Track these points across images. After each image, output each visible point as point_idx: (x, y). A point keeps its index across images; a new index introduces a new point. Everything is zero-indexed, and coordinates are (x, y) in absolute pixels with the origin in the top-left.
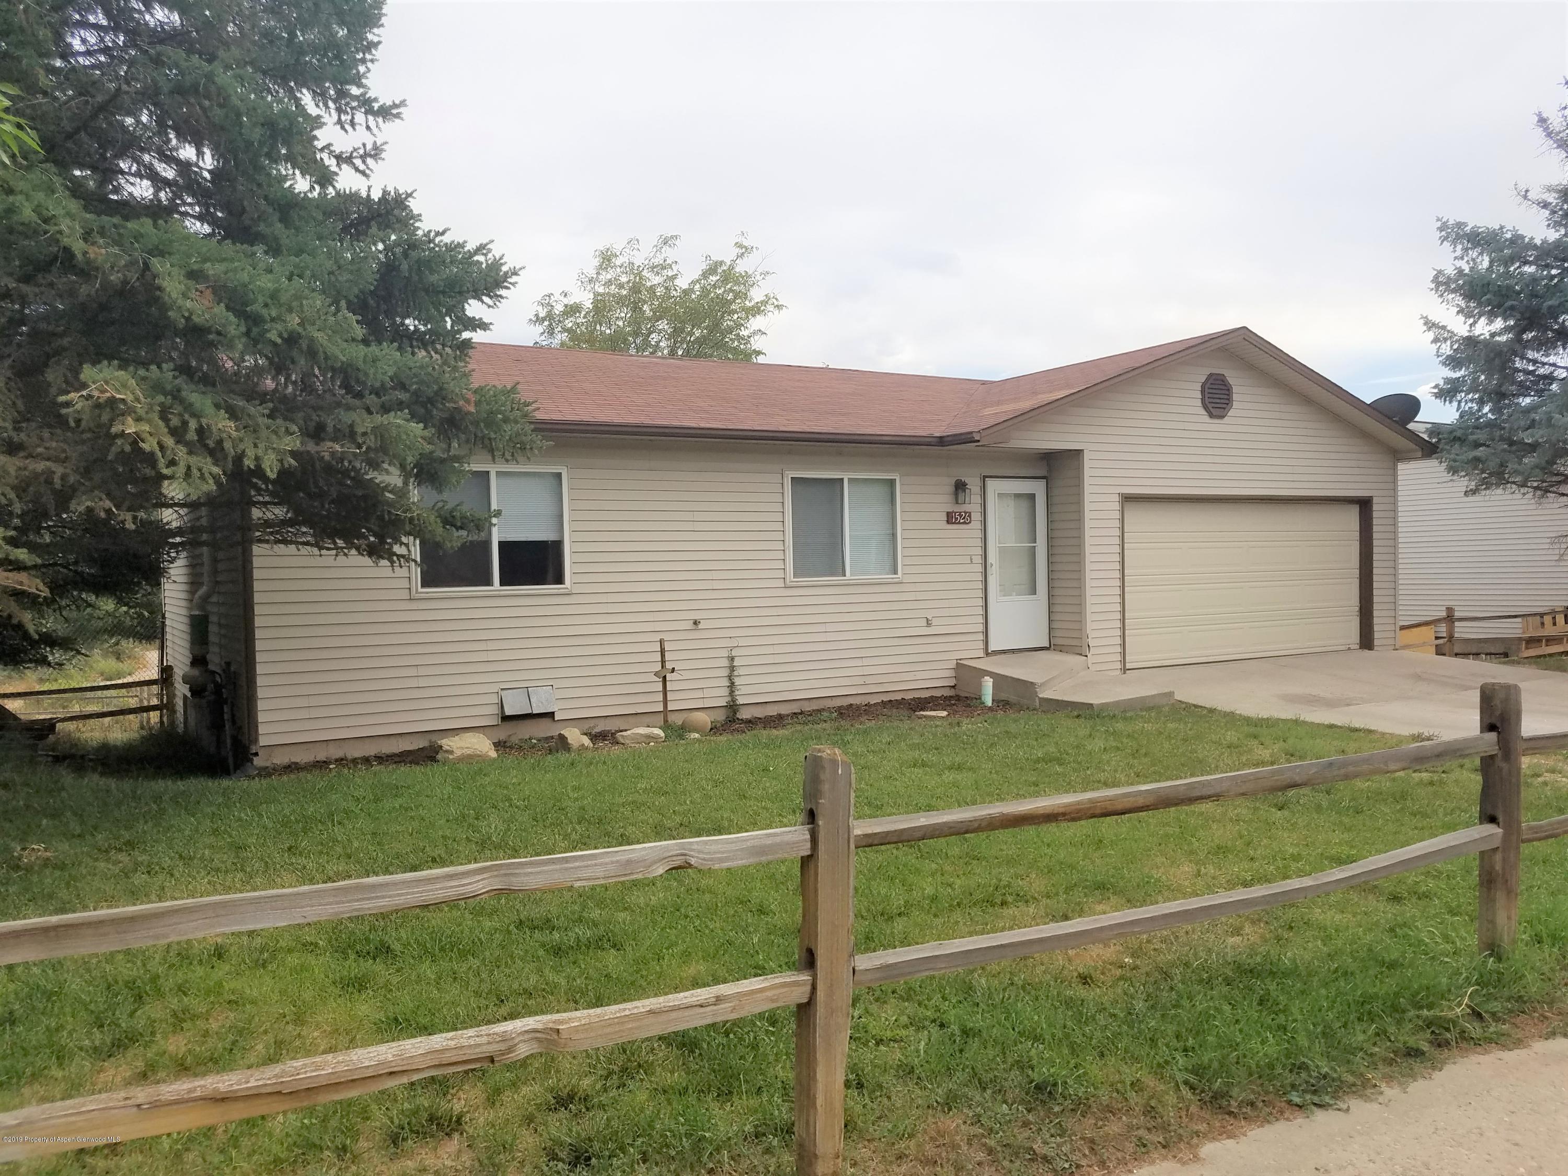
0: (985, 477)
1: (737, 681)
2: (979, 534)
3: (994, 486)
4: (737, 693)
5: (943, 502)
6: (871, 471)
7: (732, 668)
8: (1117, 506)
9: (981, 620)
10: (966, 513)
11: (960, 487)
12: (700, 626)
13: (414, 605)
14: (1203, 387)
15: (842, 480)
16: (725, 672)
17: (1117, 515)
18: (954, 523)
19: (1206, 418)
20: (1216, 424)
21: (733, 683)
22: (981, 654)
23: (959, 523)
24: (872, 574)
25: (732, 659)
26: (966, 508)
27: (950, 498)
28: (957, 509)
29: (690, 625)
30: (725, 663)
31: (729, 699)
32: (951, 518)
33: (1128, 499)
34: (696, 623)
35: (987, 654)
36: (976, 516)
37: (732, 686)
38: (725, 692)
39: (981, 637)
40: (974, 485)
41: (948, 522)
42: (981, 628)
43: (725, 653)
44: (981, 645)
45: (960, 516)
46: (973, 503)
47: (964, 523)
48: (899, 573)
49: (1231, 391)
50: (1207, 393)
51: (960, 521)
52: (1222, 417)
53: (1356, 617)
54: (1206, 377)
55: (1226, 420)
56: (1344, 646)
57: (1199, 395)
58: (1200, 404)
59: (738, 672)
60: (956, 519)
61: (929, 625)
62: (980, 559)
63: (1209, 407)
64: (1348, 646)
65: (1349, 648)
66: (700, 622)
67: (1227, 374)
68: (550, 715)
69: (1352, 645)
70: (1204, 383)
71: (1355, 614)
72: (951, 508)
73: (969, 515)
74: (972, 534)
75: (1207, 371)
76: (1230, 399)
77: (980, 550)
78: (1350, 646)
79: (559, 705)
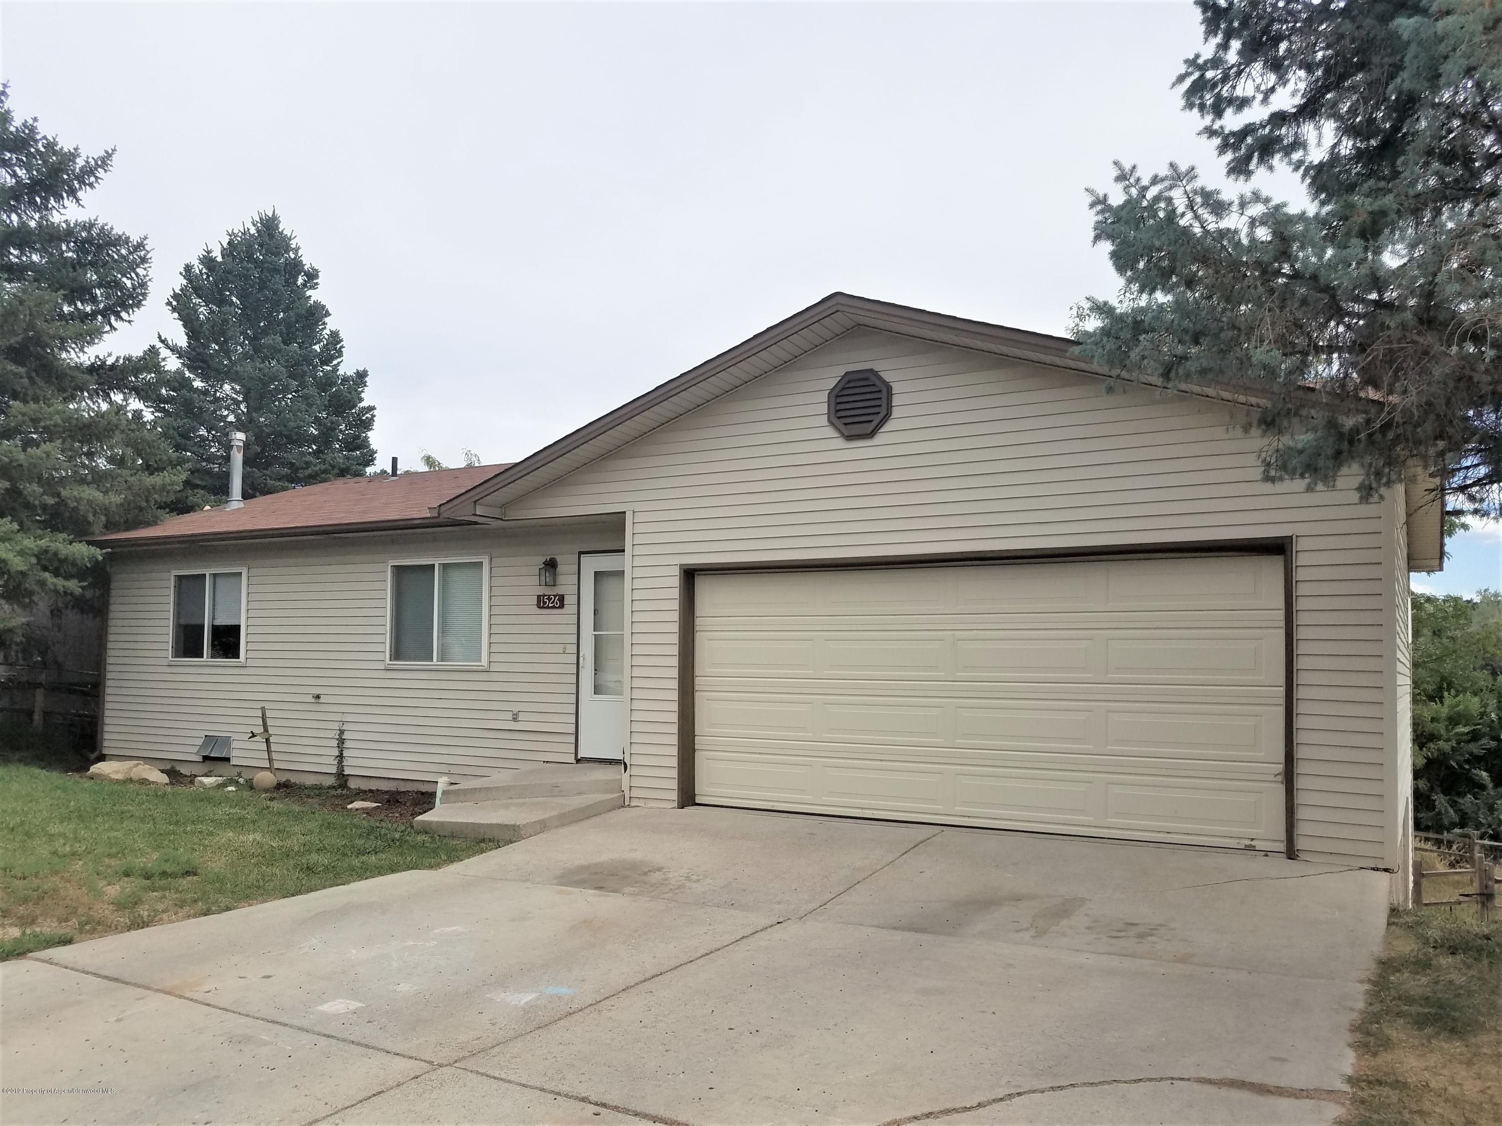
0: (580, 553)
1: (346, 753)
2: (572, 620)
3: (590, 565)
4: (345, 764)
5: (532, 586)
6: (469, 554)
7: (341, 741)
8: (677, 582)
9: (573, 720)
10: (556, 596)
11: (551, 565)
12: (322, 700)
13: (170, 670)
14: (830, 396)
15: (433, 565)
16: (335, 743)
17: (676, 593)
18: (543, 607)
20: (861, 449)
21: (341, 754)
22: (572, 759)
23: (548, 607)
24: (462, 661)
25: (342, 732)
26: (560, 590)
27: (540, 580)
28: (547, 592)
29: (312, 698)
30: (334, 735)
31: (339, 768)
32: (542, 603)
33: (688, 572)
34: (318, 697)
35: (578, 761)
36: (570, 600)
37: (341, 757)
38: (334, 761)
39: (572, 739)
40: (566, 566)
41: (539, 606)
42: (572, 729)
43: (336, 726)
44: (572, 749)
45: (549, 599)
46: (566, 585)
47: (554, 607)
48: (484, 662)
49: (884, 395)
50: (838, 403)
51: (550, 605)
52: (871, 435)
53: (1273, 785)
54: (840, 378)
55: (879, 439)
56: (1230, 840)
57: (824, 408)
58: (827, 424)
59: (347, 744)
60: (545, 603)
61: (515, 719)
62: (574, 649)
63: (845, 424)
64: (1248, 842)
65: (1250, 846)
66: (322, 696)
67: (877, 366)
68: (227, 760)
69: (1263, 843)
70: (832, 390)
71: (1272, 778)
72: (541, 590)
73: (562, 598)
74: (563, 618)
75: (841, 371)
76: (884, 403)
77: (574, 639)
78: (1253, 843)
79: (234, 753)
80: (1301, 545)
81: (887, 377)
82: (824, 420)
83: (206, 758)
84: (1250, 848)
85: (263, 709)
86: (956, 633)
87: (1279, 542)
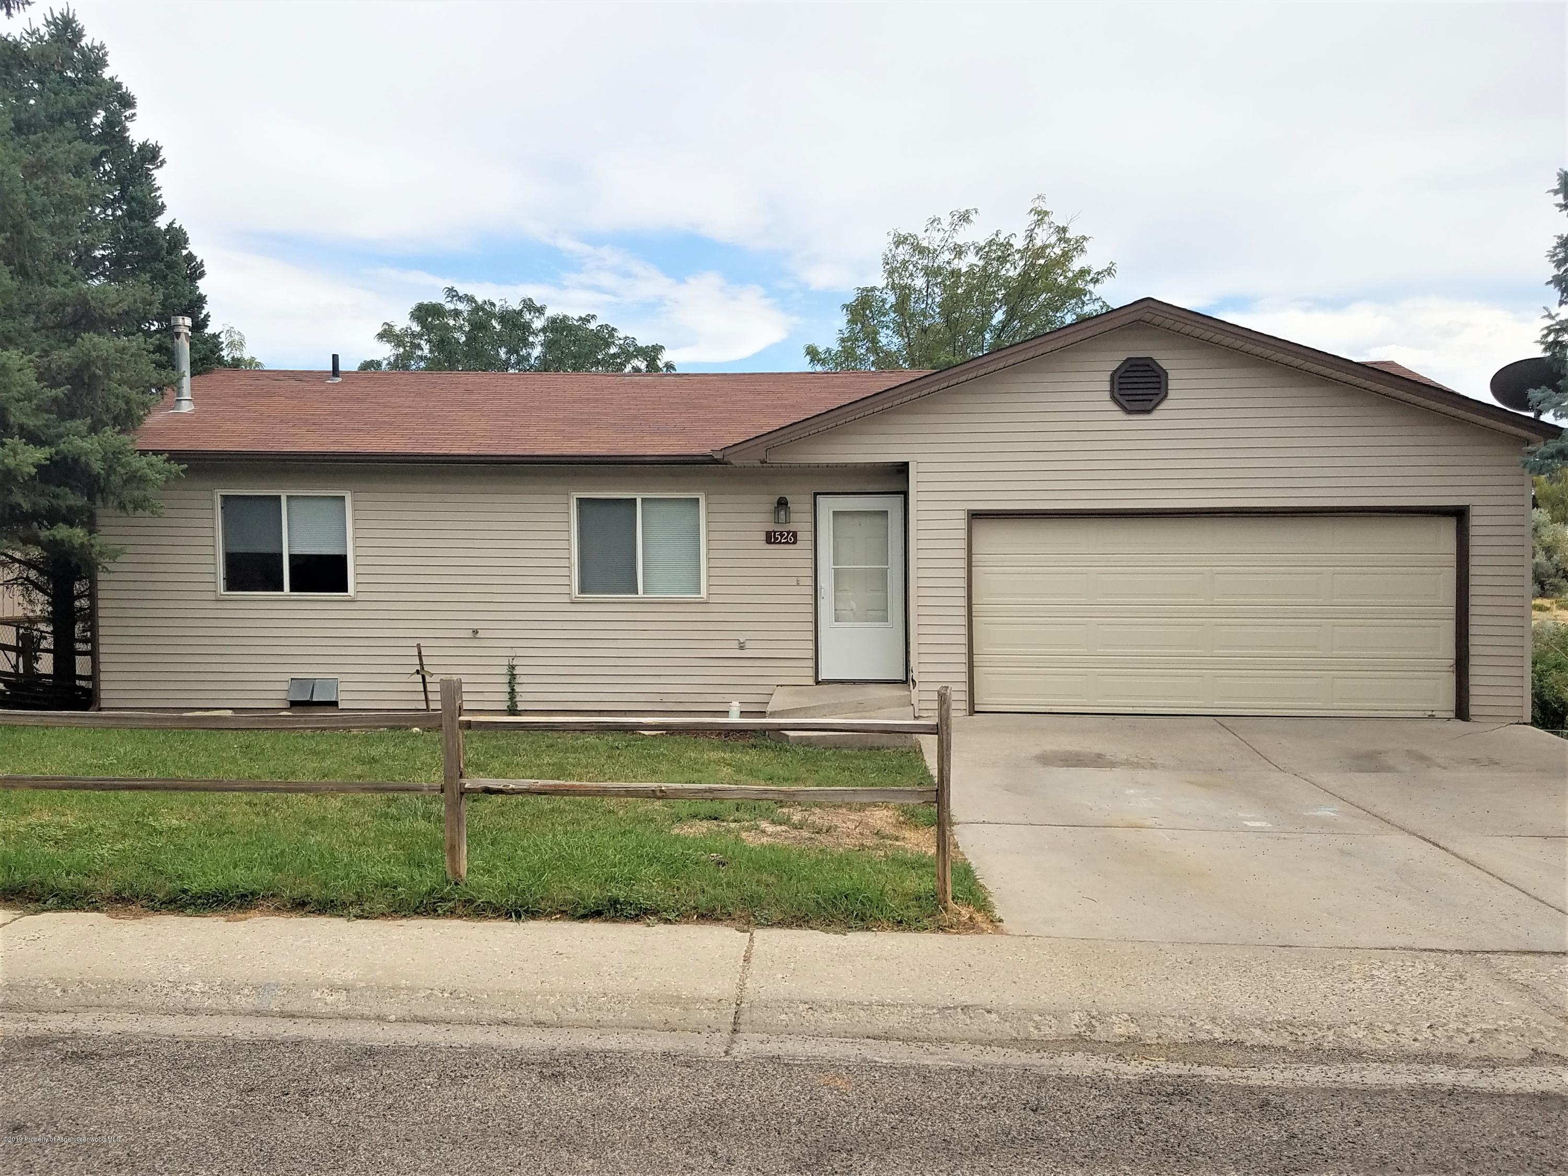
0: (816, 494)
1: (518, 688)
2: (810, 555)
3: (827, 505)
4: (517, 699)
5: (762, 522)
6: (670, 490)
7: (513, 676)
8: (963, 524)
9: (811, 645)
10: (788, 533)
11: (782, 503)
12: (478, 636)
13: (219, 605)
14: (1112, 376)
15: (634, 500)
16: (506, 679)
17: (963, 534)
18: (774, 543)
19: (1121, 415)
20: (1139, 422)
21: (513, 690)
22: (811, 681)
23: (780, 543)
24: (673, 593)
25: (512, 667)
26: (792, 527)
27: (770, 517)
28: (778, 528)
29: (469, 634)
30: (505, 670)
31: (509, 703)
32: (770, 538)
33: (975, 516)
34: (475, 632)
35: (818, 683)
36: (805, 537)
37: (512, 693)
38: (506, 697)
39: (811, 663)
40: (799, 504)
41: (768, 541)
42: (811, 654)
43: (504, 661)
44: (811, 672)
45: (782, 535)
46: (800, 522)
47: (787, 543)
48: (704, 593)
49: (1163, 378)
50: (1121, 383)
51: (783, 541)
52: (1149, 412)
53: (1448, 673)
54: (1120, 363)
55: (1155, 415)
56: (1419, 712)
57: (1107, 387)
58: (1108, 398)
59: (519, 680)
60: (776, 539)
61: (742, 648)
62: (810, 582)
63: (1127, 401)
64: (1430, 713)
65: (1432, 715)
66: (479, 631)
67: (1155, 355)
68: (334, 704)
69: (1439, 713)
70: (1115, 372)
71: (1445, 669)
72: (771, 527)
73: (795, 534)
74: (799, 554)
75: (1122, 356)
76: (1163, 387)
77: (810, 572)
78: (1434, 713)
79: (341, 696)
80: (1473, 511)
81: (1164, 365)
82: (1107, 396)
83: (294, 704)
84: (1432, 717)
85: (419, 646)
86: (1213, 568)
87: (1460, 509)
